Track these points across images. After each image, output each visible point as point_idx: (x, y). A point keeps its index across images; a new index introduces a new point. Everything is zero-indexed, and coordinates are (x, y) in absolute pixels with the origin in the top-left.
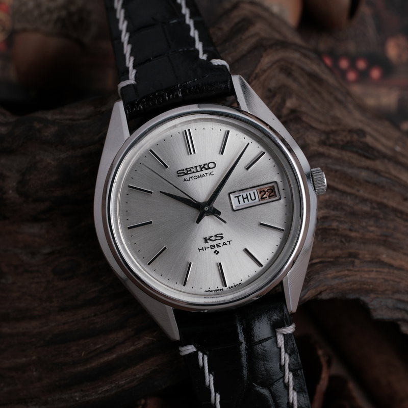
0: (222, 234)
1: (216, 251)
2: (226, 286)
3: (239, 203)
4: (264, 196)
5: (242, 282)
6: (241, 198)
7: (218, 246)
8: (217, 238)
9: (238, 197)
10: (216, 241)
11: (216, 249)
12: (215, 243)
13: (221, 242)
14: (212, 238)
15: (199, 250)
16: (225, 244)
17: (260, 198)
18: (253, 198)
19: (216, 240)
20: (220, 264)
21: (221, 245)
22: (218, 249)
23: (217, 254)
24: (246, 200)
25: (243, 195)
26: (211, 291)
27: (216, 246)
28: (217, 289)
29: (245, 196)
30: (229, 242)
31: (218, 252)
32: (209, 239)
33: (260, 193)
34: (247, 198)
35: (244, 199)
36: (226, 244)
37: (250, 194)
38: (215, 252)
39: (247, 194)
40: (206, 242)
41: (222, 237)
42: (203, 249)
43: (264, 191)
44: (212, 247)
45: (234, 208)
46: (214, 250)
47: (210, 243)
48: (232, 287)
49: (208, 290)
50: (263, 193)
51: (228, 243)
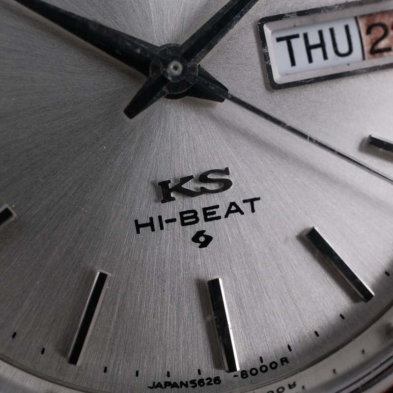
0: (226, 171)
1: (201, 233)
2: (232, 367)
3: (293, 63)
4: (382, 44)
5: (288, 355)
6: (299, 45)
7: (209, 214)
8: (209, 186)
9: (288, 39)
10: (203, 196)
11: (202, 225)
12: (199, 203)
13: (222, 200)
14: (190, 186)
15: (138, 227)
16: (233, 209)
17: (367, 48)
18: (343, 48)
19: (204, 191)
20: (215, 284)
21: (221, 212)
22: (208, 228)
23: (204, 245)
24: (317, 53)
25: (306, 36)
26: (174, 385)
27: (200, 215)
28: (198, 378)
29: (314, 40)
30: (252, 201)
31: (209, 239)
32: (179, 189)
33: (368, 32)
34: (322, 45)
35: (309, 48)
36: (238, 210)
37: (332, 31)
38: (195, 239)
39: (321, 33)
40: (167, 198)
41: (227, 184)
42: (151, 224)
43: (383, 26)
44: (188, 218)
45: (277, 78)
46: (192, 230)
47: (180, 204)
48: (254, 372)
49: (162, 379)
50: (379, 32)
51: (246, 207)
